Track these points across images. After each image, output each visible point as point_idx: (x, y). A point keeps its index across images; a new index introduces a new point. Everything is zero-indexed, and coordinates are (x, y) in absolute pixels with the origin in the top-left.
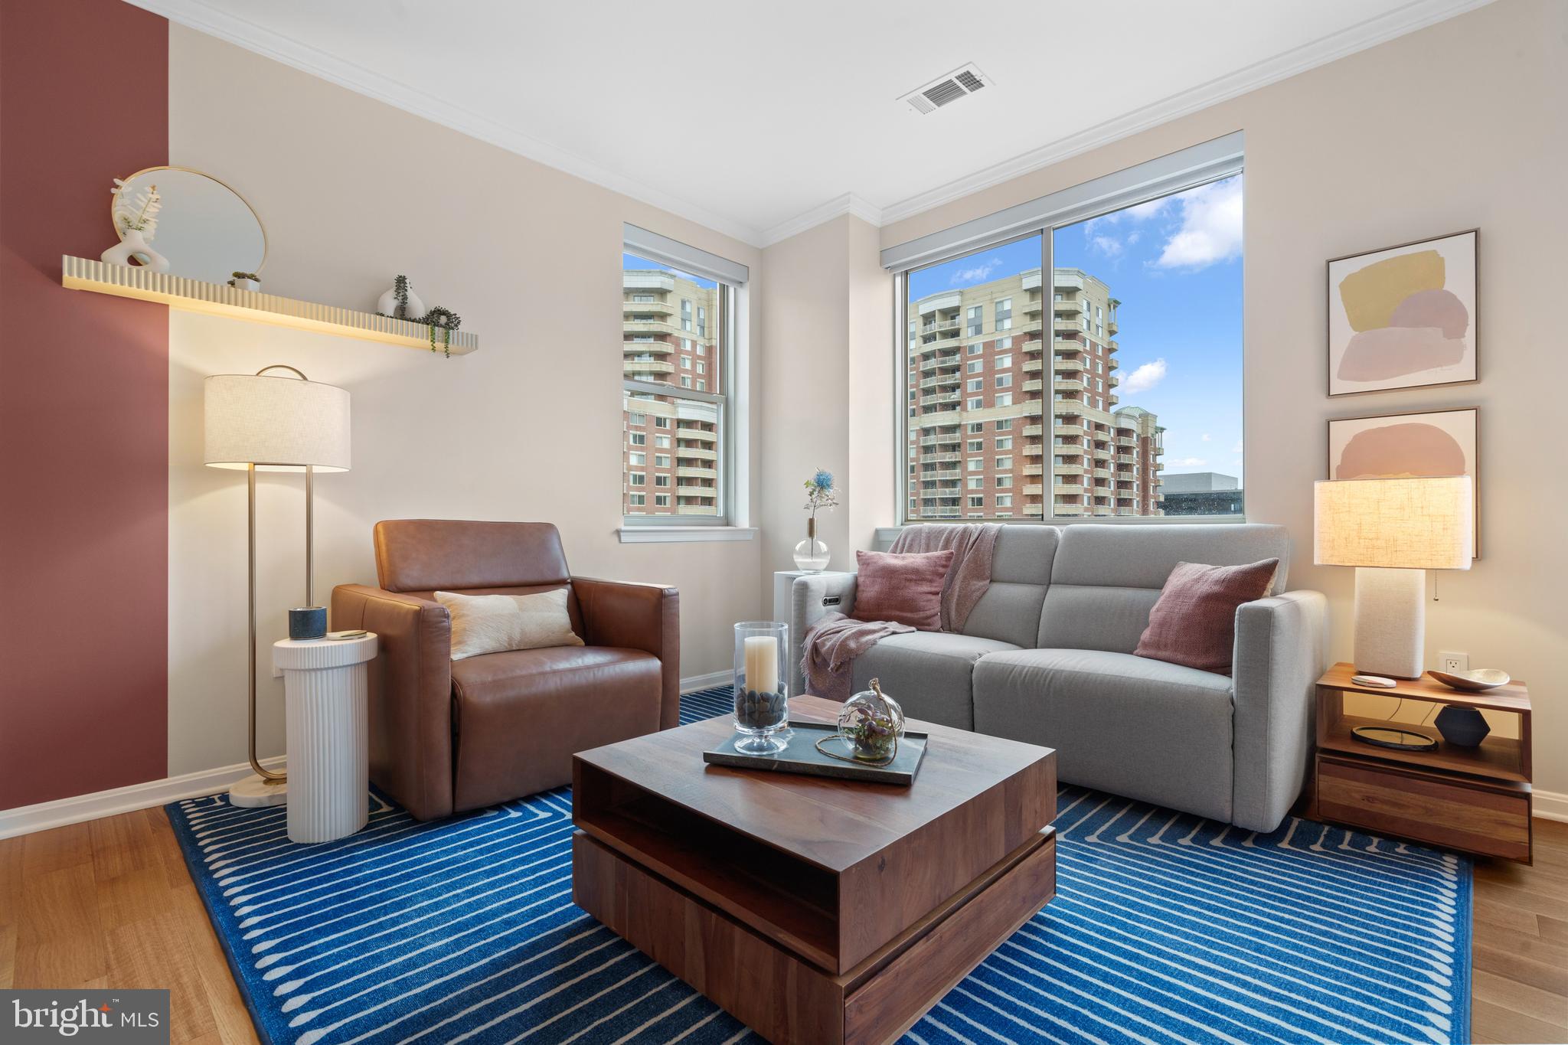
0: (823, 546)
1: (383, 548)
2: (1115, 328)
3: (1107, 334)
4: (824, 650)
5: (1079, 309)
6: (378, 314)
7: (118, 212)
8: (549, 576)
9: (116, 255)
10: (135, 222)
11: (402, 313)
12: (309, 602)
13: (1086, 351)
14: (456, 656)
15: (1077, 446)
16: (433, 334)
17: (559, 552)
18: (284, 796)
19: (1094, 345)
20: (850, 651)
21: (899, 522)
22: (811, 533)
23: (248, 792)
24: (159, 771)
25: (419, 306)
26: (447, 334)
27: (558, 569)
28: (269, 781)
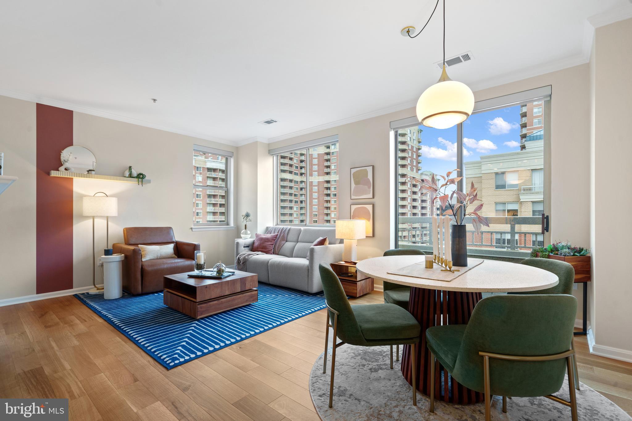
0: (249, 232)
1: (126, 234)
2: (420, 141)
3: (417, 143)
4: (240, 259)
5: (406, 133)
6: (124, 177)
7: (62, 159)
8: (169, 241)
9: (62, 169)
10: (66, 161)
11: (131, 176)
12: (107, 248)
13: (409, 149)
14: (143, 260)
15: (406, 186)
16: (138, 180)
17: (173, 234)
18: (103, 292)
19: (412, 147)
20: (246, 259)
21: (275, 224)
22: (246, 229)
23: (93, 291)
24: (71, 287)
25: (135, 173)
26: (142, 180)
27: (172, 239)
28: (98, 289)
